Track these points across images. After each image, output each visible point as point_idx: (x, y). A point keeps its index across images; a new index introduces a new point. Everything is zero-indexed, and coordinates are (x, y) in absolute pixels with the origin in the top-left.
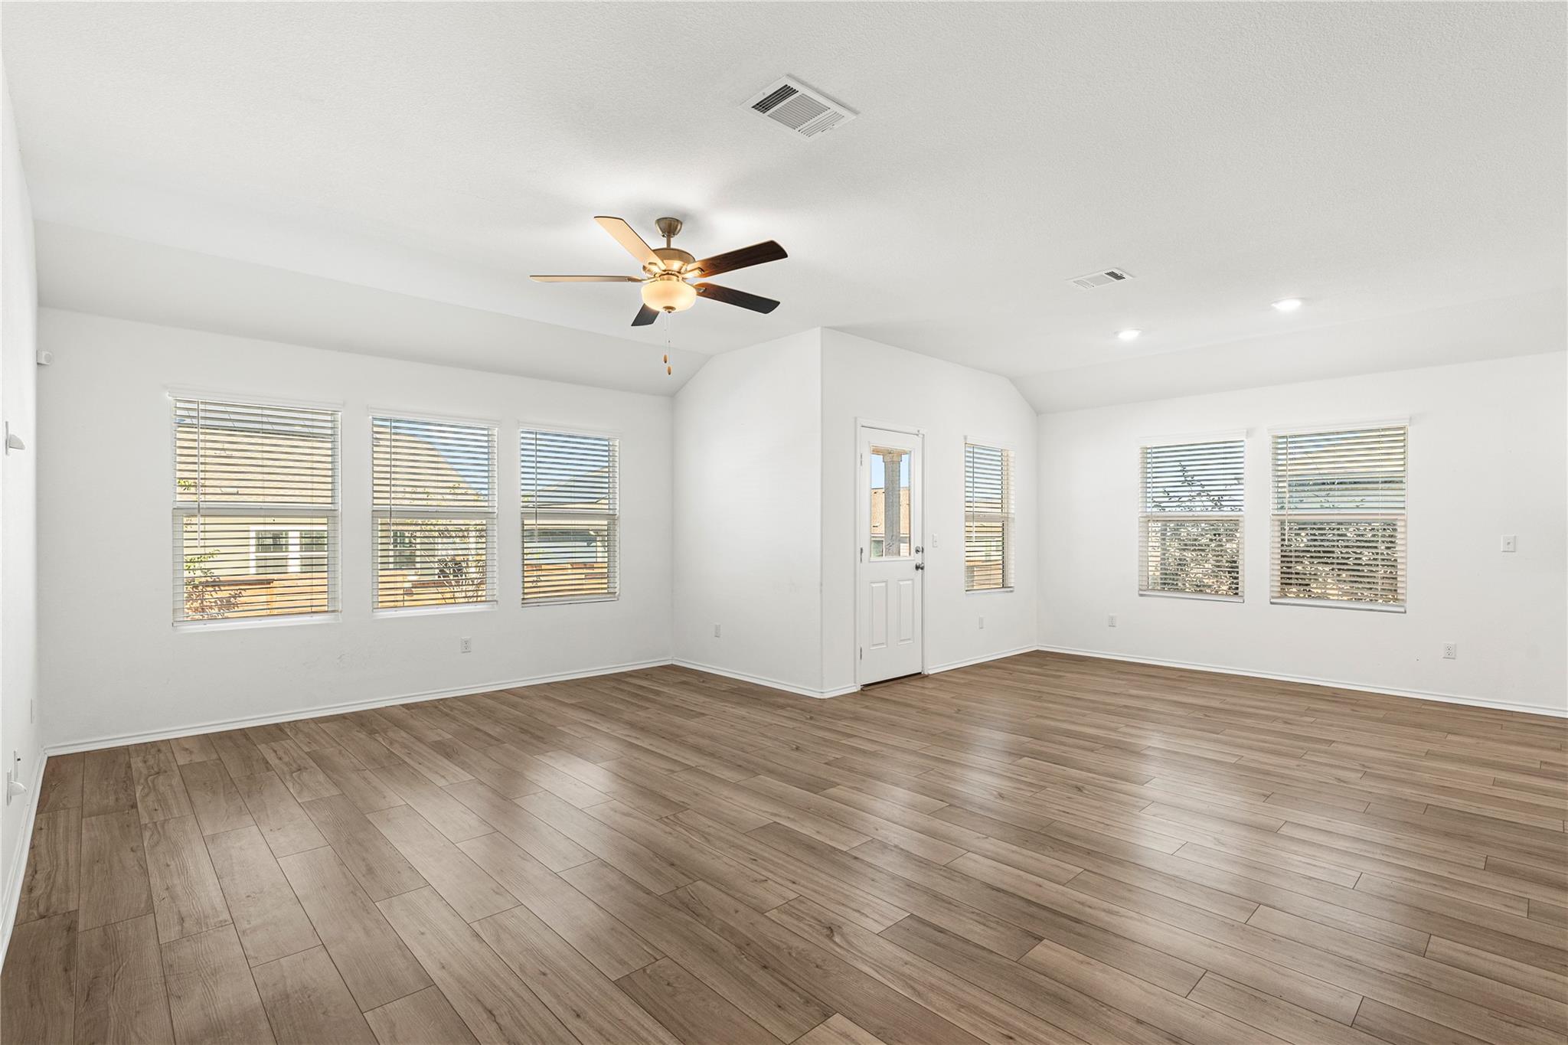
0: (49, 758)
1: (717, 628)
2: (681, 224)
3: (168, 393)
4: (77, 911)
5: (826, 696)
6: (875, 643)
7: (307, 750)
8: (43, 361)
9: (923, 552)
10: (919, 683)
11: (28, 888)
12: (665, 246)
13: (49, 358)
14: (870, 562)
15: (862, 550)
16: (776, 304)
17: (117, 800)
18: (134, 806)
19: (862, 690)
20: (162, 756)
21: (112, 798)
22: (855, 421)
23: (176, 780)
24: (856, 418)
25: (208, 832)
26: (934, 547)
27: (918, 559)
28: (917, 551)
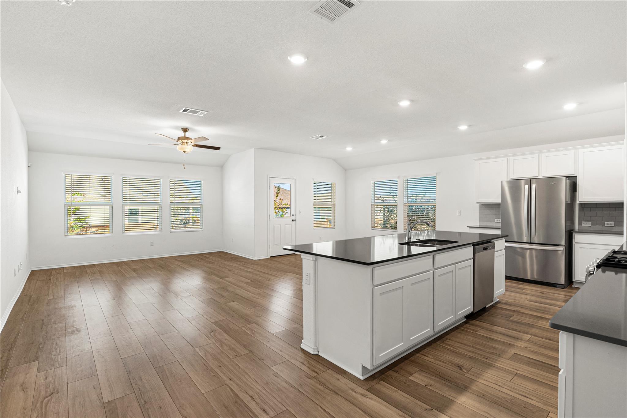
0: (32, 271)
1: (232, 239)
2: (188, 129)
3: (63, 173)
4: (32, 295)
5: (256, 259)
6: (276, 244)
7: (99, 270)
8: (29, 166)
9: (295, 216)
10: (294, 257)
11: (23, 292)
12: (184, 136)
13: (31, 165)
14: (273, 219)
15: (270, 215)
16: (220, 148)
17: (46, 278)
18: (50, 279)
19: (270, 258)
20: (60, 271)
21: (45, 278)
22: (268, 176)
23: (62, 275)
24: (267, 175)
25: (66, 284)
26: (300, 214)
27: (293, 218)
28: (293, 215)
